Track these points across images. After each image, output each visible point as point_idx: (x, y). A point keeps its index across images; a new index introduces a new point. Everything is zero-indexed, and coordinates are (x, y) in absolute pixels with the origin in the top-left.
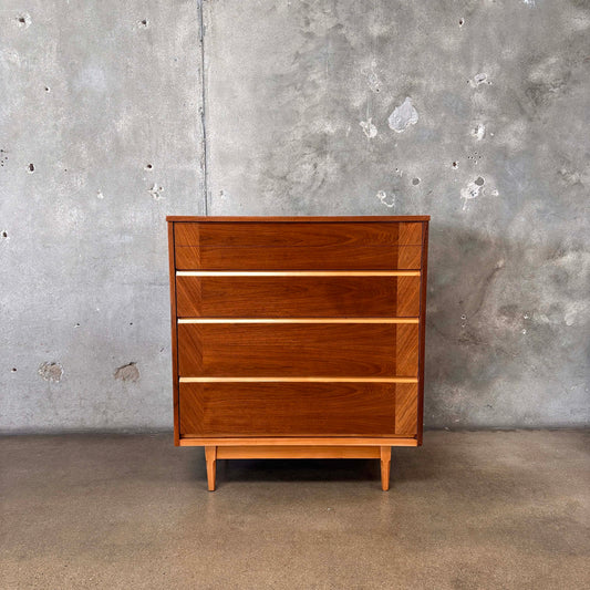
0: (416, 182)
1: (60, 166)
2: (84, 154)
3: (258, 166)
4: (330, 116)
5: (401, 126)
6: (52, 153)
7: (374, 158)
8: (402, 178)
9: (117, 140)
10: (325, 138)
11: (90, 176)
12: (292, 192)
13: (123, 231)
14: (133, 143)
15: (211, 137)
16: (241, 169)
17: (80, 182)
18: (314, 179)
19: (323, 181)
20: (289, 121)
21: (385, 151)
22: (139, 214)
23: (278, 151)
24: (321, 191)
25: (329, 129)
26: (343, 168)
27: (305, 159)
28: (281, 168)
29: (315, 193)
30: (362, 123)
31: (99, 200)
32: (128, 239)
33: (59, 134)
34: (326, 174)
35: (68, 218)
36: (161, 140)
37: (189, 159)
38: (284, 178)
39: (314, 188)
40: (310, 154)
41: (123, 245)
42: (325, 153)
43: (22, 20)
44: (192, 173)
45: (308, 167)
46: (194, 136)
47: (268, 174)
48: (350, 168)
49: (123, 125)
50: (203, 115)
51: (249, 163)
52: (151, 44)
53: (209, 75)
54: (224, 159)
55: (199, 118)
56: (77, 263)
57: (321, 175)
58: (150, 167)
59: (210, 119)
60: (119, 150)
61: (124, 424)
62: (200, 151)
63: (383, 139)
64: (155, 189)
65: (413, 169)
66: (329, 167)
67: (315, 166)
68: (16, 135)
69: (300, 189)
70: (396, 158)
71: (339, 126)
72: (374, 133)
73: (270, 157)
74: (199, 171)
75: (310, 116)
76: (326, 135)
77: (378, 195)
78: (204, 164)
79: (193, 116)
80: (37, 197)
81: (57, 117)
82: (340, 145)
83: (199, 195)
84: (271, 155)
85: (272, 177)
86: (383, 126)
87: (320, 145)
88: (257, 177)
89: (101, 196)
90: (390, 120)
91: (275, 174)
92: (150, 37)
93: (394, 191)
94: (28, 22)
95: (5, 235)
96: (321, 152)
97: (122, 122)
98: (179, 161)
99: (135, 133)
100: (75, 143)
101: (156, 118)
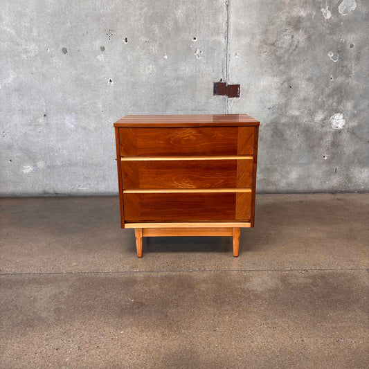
0: (352, 46)
1: (143, 39)
2: (157, 31)
3: (258, 37)
4: (304, 6)
5: (346, 11)
6: (138, 31)
7: (328, 32)
8: (344, 44)
9: (176, 22)
10: (299, 19)
11: (160, 45)
12: (278, 53)
13: (178, 79)
14: (185, 24)
15: (232, 20)
16: (248, 39)
17: (154, 49)
18: (291, 45)
19: (296, 47)
20: (279, 9)
21: (335, 27)
22: (187, 68)
23: (271, 28)
24: (295, 52)
25: (303, 13)
26: (309, 38)
27: (287, 33)
28: (272, 39)
29: (291, 53)
30: (322, 10)
31: (165, 59)
32: (181, 83)
33: (142, 19)
34: (298, 42)
35: (147, 70)
36: (202, 22)
37: (218, 34)
38: (273, 45)
39: (291, 50)
40: (290, 29)
41: (178, 87)
42: (299, 29)
44: (219, 43)
45: (288, 38)
46: (221, 19)
47: (264, 42)
48: (313, 38)
49: (180, 13)
50: (227, 6)
51: (253, 35)
54: (239, 33)
55: (225, 9)
56: (151, 98)
57: (296, 43)
58: (195, 39)
59: (232, 9)
60: (177, 28)
62: (226, 28)
63: (335, 20)
64: (198, 52)
65: (351, 38)
66: (301, 37)
67: (293, 37)
68: (118, 20)
69: (283, 51)
70: (341, 31)
71: (308, 11)
72: (329, 16)
73: (266, 32)
74: (223, 41)
75: (292, 6)
76: (300, 17)
77: (329, 55)
78: (226, 37)
79: (222, 7)
80: (129, 58)
81: (142, 9)
82: (308, 24)
83: (223, 56)
84: (267, 30)
85: (266, 44)
86: (335, 11)
87: (296, 24)
88: (258, 44)
89: (166, 57)
90: (339, 7)
91: (268, 42)
93: (338, 52)
95: (111, 81)
96: (296, 28)
97: (179, 11)
98: (212, 35)
99: (187, 17)
100: (151, 25)
101: (200, 8)
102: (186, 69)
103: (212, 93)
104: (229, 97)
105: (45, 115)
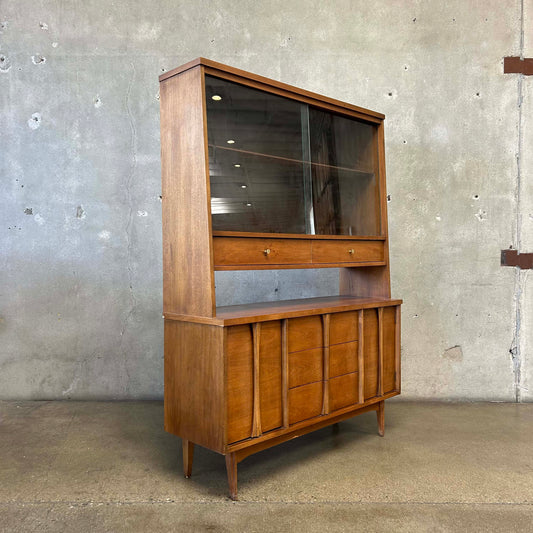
1: (410, 197)
2: (429, 188)
6: (404, 187)
9: (453, 177)
11: (432, 204)
13: (454, 245)
14: (465, 179)
15: (523, 175)
17: (424, 209)
22: (466, 232)
31: (437, 221)
32: (457, 250)
33: (411, 173)
35: (414, 235)
36: (486, 177)
37: (506, 191)
41: (455, 255)
43: (390, 94)
44: (508, 201)
46: (511, 174)
49: (458, 167)
50: (518, 159)
52: (483, 109)
53: (524, 130)
55: (515, 161)
56: (418, 268)
58: (477, 197)
59: (524, 162)
60: (454, 184)
61: (448, 395)
62: (515, 185)
64: (481, 212)
74: (513, 199)
78: (517, 194)
79: (511, 160)
81: (412, 161)
83: (512, 217)
89: (439, 218)
92: (482, 105)
94: (395, 96)
97: (458, 165)
98: (499, 192)
99: (467, 172)
100: (422, 180)
101: (483, 161)
102: (464, 233)
103: (500, 263)
104: (523, 269)
105: (276, 290)
